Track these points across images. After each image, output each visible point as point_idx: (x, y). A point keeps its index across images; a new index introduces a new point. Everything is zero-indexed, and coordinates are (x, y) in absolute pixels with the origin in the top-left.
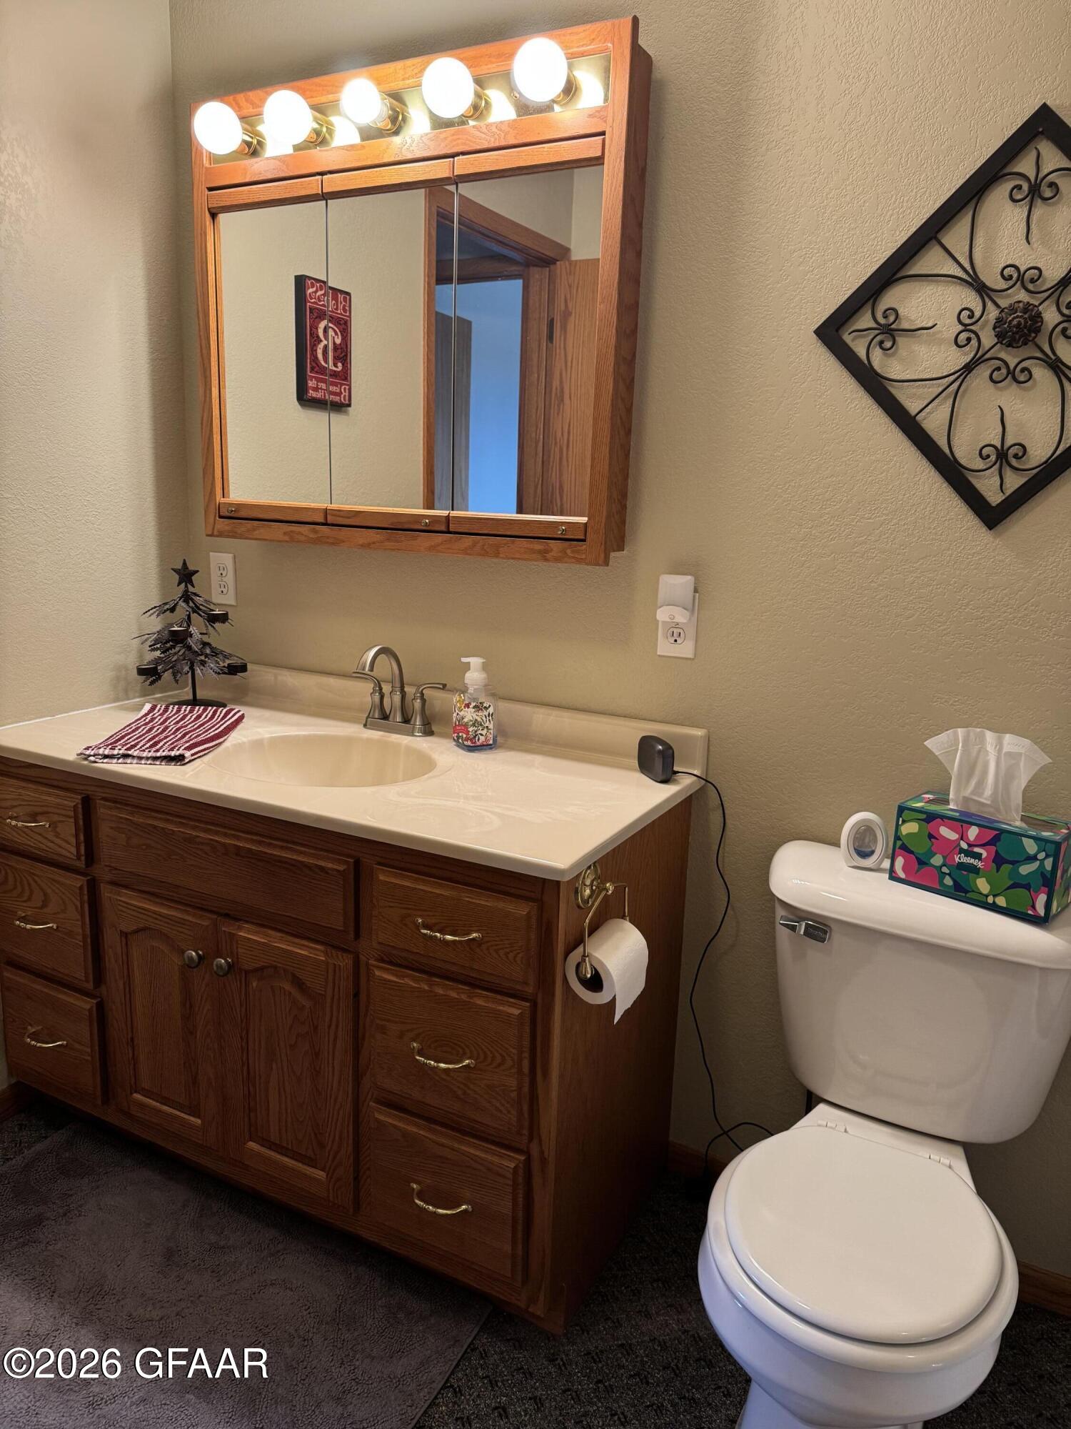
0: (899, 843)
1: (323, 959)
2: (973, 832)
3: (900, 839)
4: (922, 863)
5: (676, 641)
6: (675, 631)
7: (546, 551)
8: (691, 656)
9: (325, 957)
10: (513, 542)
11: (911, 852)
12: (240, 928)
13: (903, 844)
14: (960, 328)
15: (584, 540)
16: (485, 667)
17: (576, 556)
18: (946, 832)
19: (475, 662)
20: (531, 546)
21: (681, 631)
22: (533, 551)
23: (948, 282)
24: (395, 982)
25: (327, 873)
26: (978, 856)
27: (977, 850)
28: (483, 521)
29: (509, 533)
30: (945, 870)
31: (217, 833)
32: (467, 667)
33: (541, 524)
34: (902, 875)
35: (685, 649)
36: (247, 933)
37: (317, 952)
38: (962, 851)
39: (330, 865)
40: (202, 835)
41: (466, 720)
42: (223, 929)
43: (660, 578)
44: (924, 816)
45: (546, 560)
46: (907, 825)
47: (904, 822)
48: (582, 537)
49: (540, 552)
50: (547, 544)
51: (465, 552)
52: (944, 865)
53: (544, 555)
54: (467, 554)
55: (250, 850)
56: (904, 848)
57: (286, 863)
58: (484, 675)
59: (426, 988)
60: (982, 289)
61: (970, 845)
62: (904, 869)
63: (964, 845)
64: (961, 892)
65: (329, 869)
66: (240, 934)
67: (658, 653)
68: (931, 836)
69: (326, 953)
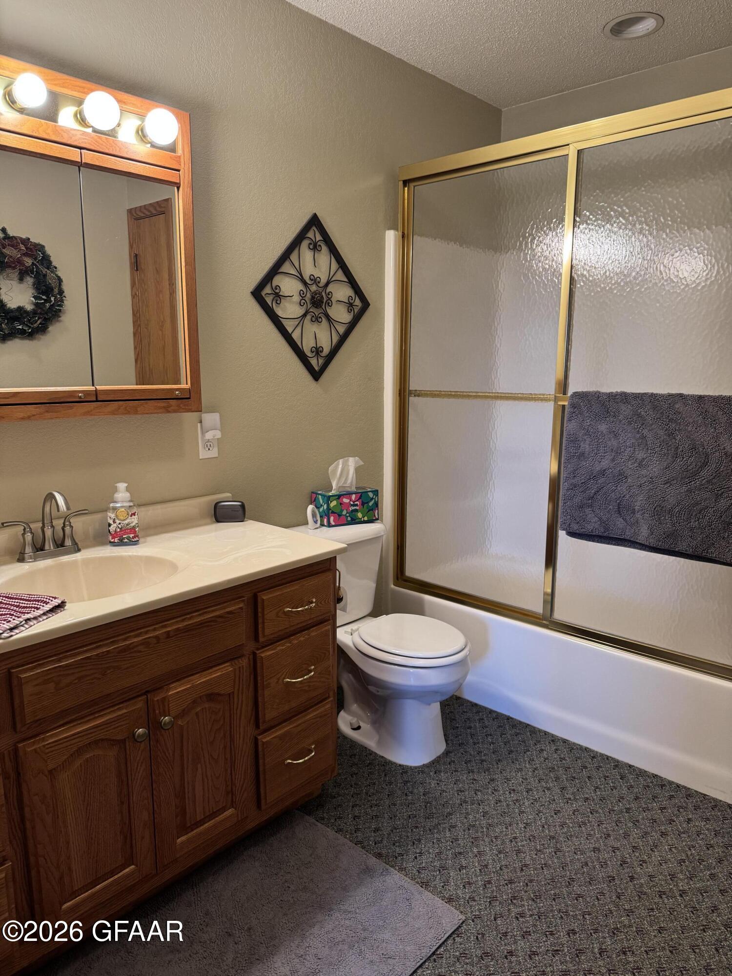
0: (330, 511)
1: (232, 669)
2: (354, 497)
3: (330, 509)
4: (339, 515)
5: (209, 449)
6: (208, 444)
7: (169, 407)
8: (217, 456)
9: (232, 668)
10: (146, 403)
11: (336, 513)
12: (168, 690)
13: (332, 511)
14: (301, 298)
15: (189, 398)
16: (128, 489)
17: (187, 408)
18: (346, 500)
19: (122, 486)
20: (159, 405)
21: (211, 444)
22: (161, 408)
23: (294, 278)
24: (273, 653)
25: (233, 613)
26: (357, 505)
27: (356, 503)
28: (124, 391)
29: (142, 398)
30: (348, 515)
31: (146, 633)
32: (115, 490)
33: (163, 390)
34: (333, 523)
35: (214, 453)
36: (176, 689)
37: (227, 668)
38: (352, 505)
39: (234, 608)
40: (136, 640)
41: (132, 525)
42: (156, 699)
43: (202, 416)
44: (337, 497)
45: (169, 412)
46: (332, 503)
47: (331, 502)
48: (188, 397)
49: (164, 407)
50: (168, 402)
51: (113, 413)
52: (347, 513)
53: (167, 410)
54: (115, 414)
55: (178, 629)
56: (333, 512)
57: (206, 622)
58: (128, 495)
59: (289, 645)
60: (305, 283)
61: (353, 502)
62: (334, 521)
63: (352, 503)
64: (354, 521)
65: (234, 610)
66: (170, 694)
67: (201, 458)
68: (341, 504)
69: (232, 665)
